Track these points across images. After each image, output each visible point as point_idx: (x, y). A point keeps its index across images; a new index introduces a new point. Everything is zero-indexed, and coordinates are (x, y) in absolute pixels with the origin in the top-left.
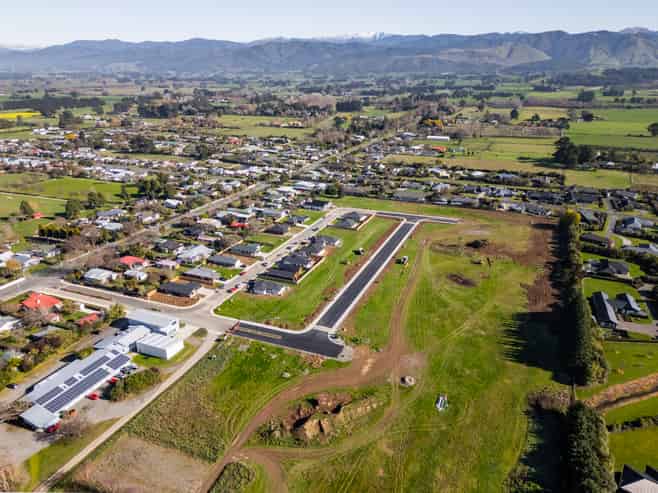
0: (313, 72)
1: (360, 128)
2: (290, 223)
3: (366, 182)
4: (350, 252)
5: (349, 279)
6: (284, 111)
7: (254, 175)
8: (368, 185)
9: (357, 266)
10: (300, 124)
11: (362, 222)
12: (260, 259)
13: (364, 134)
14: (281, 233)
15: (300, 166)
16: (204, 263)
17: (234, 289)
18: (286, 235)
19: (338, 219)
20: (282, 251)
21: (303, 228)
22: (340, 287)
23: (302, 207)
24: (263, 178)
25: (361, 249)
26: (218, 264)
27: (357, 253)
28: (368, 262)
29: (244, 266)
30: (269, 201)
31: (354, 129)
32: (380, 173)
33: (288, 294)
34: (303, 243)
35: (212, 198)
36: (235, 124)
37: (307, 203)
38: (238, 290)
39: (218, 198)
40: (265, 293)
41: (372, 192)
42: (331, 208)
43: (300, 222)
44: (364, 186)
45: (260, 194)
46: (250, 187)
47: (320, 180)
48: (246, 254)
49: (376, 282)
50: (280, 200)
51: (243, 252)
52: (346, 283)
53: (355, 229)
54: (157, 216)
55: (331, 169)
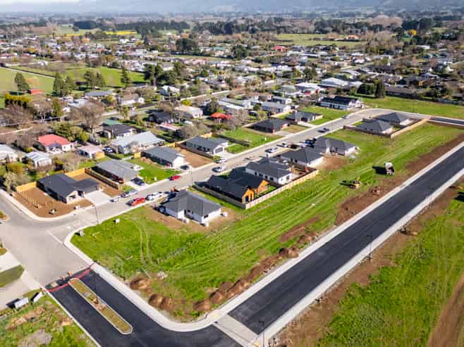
0: (386, 7)
1: (426, 38)
2: (290, 120)
3: (421, 84)
4: (368, 168)
5: (348, 217)
6: (344, 29)
7: (278, 72)
8: (424, 87)
9: (373, 194)
10: (356, 38)
11: (403, 127)
12: (217, 160)
13: (429, 44)
14: (271, 131)
15: (339, 67)
16: (138, 155)
17: (140, 200)
18: (275, 133)
19: (364, 120)
20: (256, 154)
21: (307, 127)
22: (327, 228)
23: (318, 104)
24: (286, 75)
25: (389, 165)
26: (154, 159)
27: (381, 171)
28: (397, 190)
29: (185, 167)
30: (279, 95)
31: (418, 40)
32: (446, 76)
33: (217, 226)
34: (294, 146)
35: (216, 89)
36: (290, 39)
37: (325, 99)
38: (147, 202)
39: (223, 89)
40: (181, 215)
41: (428, 94)
42: (360, 108)
43: (304, 119)
44: (418, 87)
45: (274, 88)
46: (266, 82)
47: (357, 79)
48: (202, 150)
49: (404, 232)
50: (294, 95)
51: (199, 148)
52: (338, 224)
53: (388, 136)
54: (141, 101)
55: (377, 70)
